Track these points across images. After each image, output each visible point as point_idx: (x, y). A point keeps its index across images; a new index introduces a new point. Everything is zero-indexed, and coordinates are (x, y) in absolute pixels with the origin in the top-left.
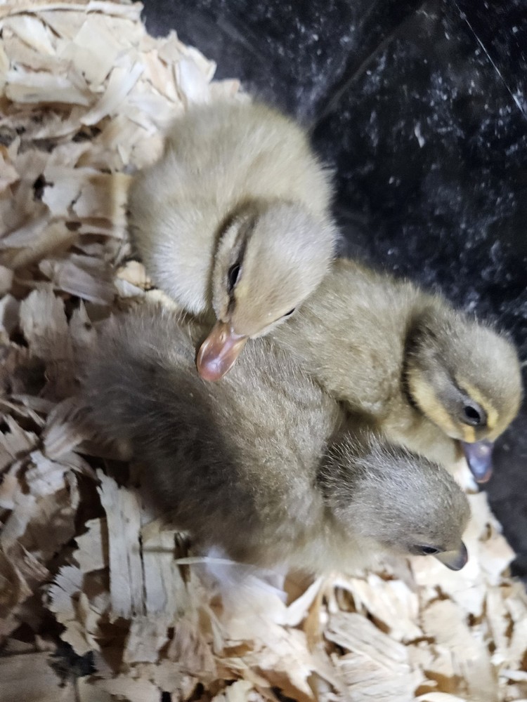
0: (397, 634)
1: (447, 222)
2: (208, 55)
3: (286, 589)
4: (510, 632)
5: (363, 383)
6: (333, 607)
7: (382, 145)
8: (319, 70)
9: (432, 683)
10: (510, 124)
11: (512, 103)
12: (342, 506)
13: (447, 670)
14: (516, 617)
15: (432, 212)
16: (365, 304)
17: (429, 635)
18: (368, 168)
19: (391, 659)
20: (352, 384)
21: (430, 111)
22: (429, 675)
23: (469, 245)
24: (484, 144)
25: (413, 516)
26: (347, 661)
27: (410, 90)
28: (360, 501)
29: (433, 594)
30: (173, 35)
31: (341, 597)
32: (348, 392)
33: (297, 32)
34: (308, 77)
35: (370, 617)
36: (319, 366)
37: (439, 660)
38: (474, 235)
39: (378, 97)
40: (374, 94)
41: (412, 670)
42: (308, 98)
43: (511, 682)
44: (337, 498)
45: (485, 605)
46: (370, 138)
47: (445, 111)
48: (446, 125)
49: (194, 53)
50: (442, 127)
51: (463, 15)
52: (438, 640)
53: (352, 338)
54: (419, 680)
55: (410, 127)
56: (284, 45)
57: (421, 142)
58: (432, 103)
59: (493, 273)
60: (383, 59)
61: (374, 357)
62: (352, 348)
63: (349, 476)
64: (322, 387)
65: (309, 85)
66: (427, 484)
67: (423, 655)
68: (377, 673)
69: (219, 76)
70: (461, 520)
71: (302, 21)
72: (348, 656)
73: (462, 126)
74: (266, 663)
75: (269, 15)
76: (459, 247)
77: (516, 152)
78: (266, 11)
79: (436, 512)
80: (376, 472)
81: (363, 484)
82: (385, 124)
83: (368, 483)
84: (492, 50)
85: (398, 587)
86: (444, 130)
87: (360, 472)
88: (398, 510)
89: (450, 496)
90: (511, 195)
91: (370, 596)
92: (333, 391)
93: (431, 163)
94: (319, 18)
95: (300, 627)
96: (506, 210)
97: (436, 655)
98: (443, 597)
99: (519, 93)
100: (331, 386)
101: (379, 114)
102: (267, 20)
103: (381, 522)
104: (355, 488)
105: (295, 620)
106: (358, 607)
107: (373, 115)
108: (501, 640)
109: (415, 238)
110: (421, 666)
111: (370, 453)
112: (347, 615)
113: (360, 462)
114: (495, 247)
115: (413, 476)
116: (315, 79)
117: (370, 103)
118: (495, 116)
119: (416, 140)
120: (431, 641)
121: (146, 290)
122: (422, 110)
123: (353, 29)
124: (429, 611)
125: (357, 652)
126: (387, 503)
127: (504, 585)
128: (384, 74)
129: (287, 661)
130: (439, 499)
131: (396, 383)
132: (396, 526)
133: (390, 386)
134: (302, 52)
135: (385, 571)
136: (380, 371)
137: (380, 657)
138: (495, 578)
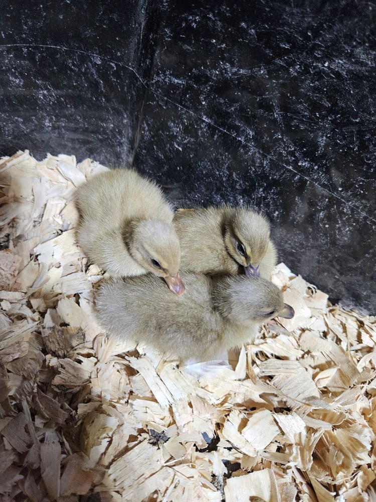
0: (293, 358)
1: (210, 174)
2: (69, 154)
3: (230, 364)
4: (345, 330)
5: (210, 261)
6: (258, 362)
7: (166, 157)
8: (121, 137)
9: (318, 370)
10: (209, 128)
11: (204, 121)
12: (230, 313)
13: (322, 360)
14: (344, 322)
15: (202, 173)
16: (194, 229)
17: (306, 351)
18: (166, 167)
19: (293, 369)
20: (207, 265)
21: (176, 137)
22: (315, 368)
23: (224, 179)
24: (204, 140)
25: (256, 302)
26: (275, 380)
27: (163, 132)
28: (234, 307)
29: (300, 332)
30: (49, 155)
31: (260, 356)
32: (207, 268)
33: (103, 127)
34: (119, 141)
35: (278, 358)
36: (189, 264)
37: (316, 358)
38: (223, 174)
39: (153, 140)
40: (150, 139)
41: (307, 369)
42: (123, 150)
43: (357, 351)
44: (226, 311)
45: (327, 325)
46: (159, 156)
47: (181, 134)
48: (185, 139)
49: (62, 157)
50: (184, 140)
51: (165, 98)
52: (311, 351)
53: (196, 246)
54: (311, 372)
55: (172, 145)
56: (100, 134)
57: (180, 149)
58: (175, 134)
59: (240, 185)
60: (145, 125)
61: (210, 248)
62: (198, 250)
63: (226, 299)
64: (194, 273)
65: (121, 144)
66: (256, 287)
67: (308, 360)
68: (290, 378)
69: (79, 161)
70: (278, 295)
71: (102, 122)
72: (274, 378)
73: (191, 137)
74: (239, 400)
75: (86, 126)
76: (222, 182)
77: (218, 137)
78: (84, 125)
79: (265, 296)
80: (235, 292)
81: (232, 299)
82: (162, 148)
83: (234, 298)
84: (184, 106)
85: (282, 338)
86: (186, 141)
87: (230, 296)
88: (250, 303)
89: (268, 287)
90: (227, 154)
91: (272, 348)
92: (201, 272)
93: (189, 155)
94: (109, 118)
95: (247, 377)
96: (229, 160)
97: (313, 357)
98: (303, 330)
99: (204, 117)
100: (199, 270)
101: (157, 146)
102: (87, 128)
103: (247, 311)
104: (231, 303)
105: (243, 376)
106: (269, 356)
107: (155, 147)
108: (342, 336)
109: (202, 186)
110: (310, 366)
111: (230, 286)
112: (265, 362)
113: (228, 291)
114: (234, 174)
115: (249, 287)
116: (122, 141)
117: (151, 143)
118: (201, 128)
119: (177, 149)
120: (308, 352)
121: (103, 274)
122: (173, 138)
123: (125, 116)
124: (301, 341)
125: (277, 374)
126: (245, 302)
127: (331, 311)
128: (149, 130)
129: (248, 393)
130: (264, 291)
131: (225, 253)
132: (252, 310)
133: (223, 256)
134: (110, 133)
135: (273, 334)
136: (215, 252)
137: (288, 371)
138: (325, 310)
